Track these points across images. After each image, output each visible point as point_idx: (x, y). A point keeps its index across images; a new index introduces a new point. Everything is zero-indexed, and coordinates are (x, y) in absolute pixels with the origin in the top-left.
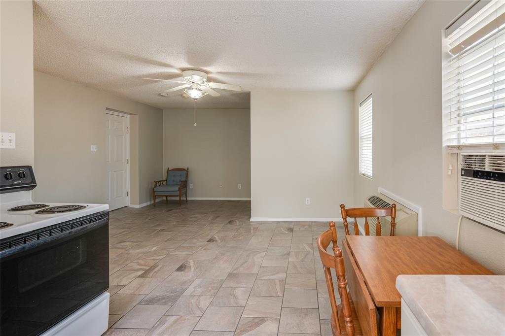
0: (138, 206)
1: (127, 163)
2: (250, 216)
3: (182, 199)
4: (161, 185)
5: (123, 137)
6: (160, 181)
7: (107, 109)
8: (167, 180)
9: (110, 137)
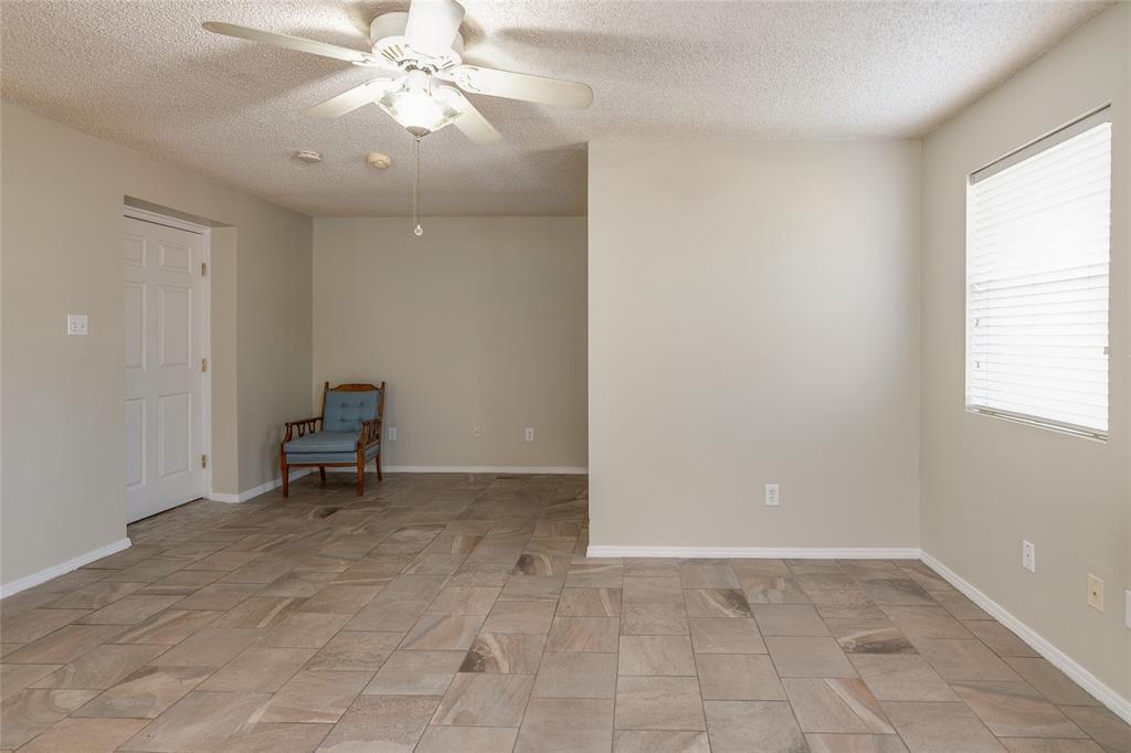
0: (235, 499)
1: (204, 370)
2: (583, 542)
3: (366, 470)
4: (307, 430)
5: (190, 291)
6: (303, 423)
7: (129, 200)
8: (322, 419)
9: (144, 290)
